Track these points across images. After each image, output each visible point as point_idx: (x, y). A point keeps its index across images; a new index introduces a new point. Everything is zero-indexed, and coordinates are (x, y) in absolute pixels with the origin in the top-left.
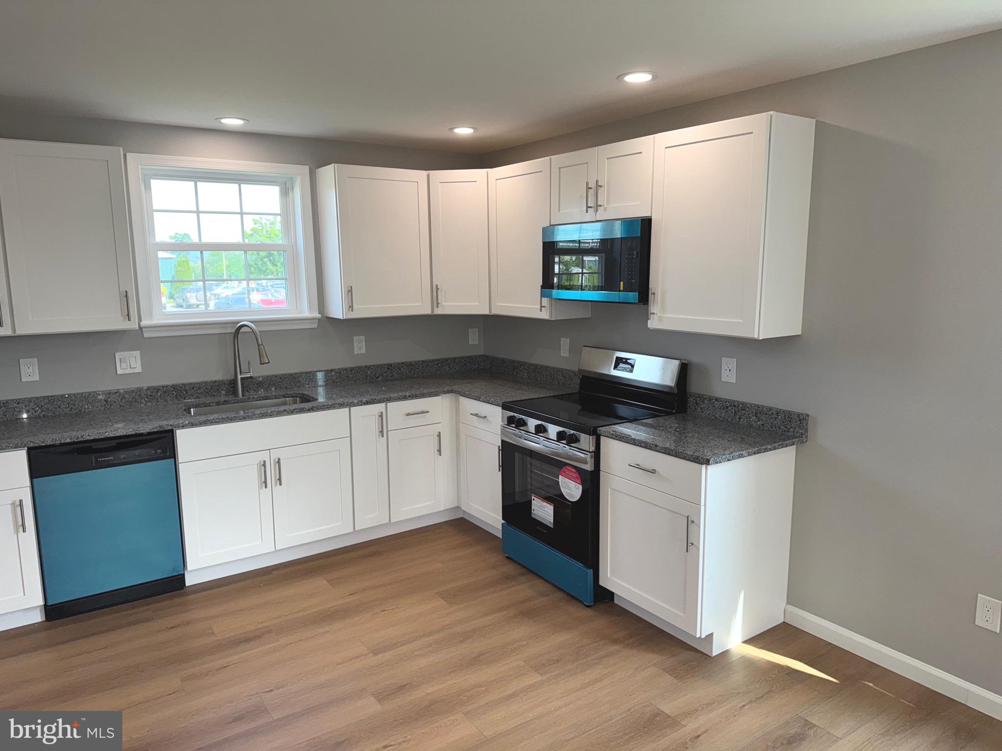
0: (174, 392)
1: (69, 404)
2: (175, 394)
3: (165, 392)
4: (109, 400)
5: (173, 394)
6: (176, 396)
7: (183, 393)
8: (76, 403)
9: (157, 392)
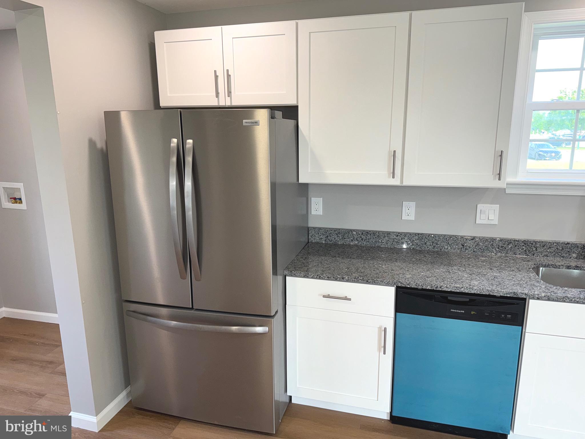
0: (524, 247)
1: (433, 242)
2: (525, 249)
3: (516, 246)
4: (465, 245)
5: (523, 249)
6: (525, 251)
7: (533, 249)
8: (439, 243)
9: (508, 245)
